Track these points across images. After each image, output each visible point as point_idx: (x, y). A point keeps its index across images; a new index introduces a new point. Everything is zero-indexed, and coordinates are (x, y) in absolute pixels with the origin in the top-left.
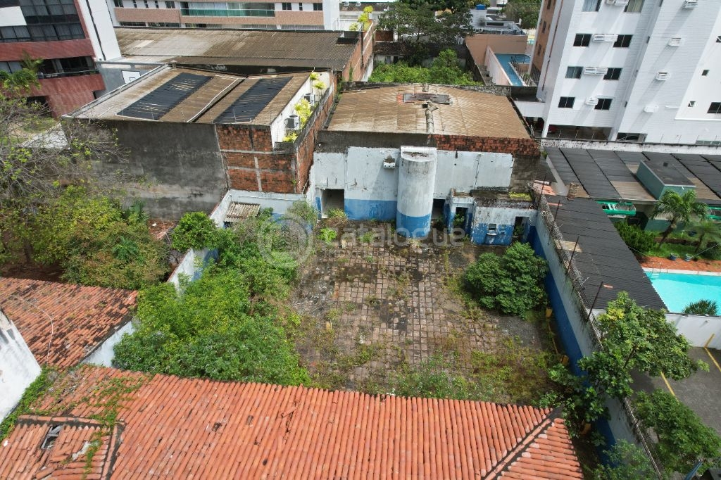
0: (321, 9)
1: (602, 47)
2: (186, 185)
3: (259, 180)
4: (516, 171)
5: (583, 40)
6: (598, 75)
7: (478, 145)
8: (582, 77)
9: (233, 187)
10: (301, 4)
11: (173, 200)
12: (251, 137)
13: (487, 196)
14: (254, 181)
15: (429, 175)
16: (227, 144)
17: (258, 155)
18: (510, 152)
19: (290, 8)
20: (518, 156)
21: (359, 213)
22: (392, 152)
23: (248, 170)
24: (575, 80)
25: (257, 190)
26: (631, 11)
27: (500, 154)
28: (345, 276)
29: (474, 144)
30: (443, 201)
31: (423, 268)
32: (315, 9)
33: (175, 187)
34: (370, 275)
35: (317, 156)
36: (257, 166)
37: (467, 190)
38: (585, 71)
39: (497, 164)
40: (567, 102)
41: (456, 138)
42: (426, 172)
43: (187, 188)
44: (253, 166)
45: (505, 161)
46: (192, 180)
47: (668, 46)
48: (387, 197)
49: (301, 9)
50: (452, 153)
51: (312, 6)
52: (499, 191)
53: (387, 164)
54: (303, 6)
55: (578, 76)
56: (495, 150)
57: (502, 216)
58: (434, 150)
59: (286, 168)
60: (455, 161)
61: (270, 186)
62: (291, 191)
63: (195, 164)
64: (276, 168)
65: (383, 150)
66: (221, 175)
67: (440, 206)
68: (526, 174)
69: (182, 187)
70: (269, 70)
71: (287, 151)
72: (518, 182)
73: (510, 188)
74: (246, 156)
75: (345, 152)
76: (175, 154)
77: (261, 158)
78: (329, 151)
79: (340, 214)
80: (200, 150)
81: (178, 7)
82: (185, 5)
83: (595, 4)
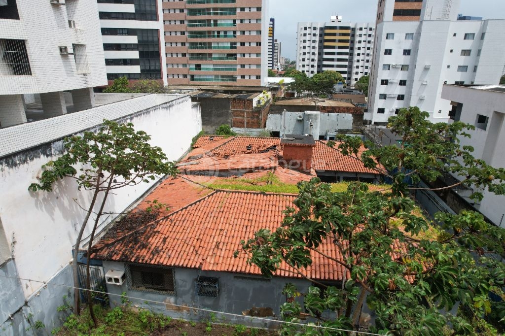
0: (260, 78)
1: (394, 85)
2: (214, 125)
3: (245, 123)
4: (354, 122)
5: (385, 82)
6: (394, 98)
7: (337, 110)
8: (387, 99)
9: (234, 126)
10: (250, 76)
12: (245, 103)
13: (342, 132)
14: (243, 123)
15: (317, 121)
16: (234, 107)
17: (246, 112)
18: (351, 113)
19: (244, 78)
20: (354, 114)
22: (301, 114)
23: (241, 118)
24: (383, 100)
25: (244, 127)
26: (404, 70)
27: (347, 114)
29: (336, 109)
30: (324, 136)
32: (257, 78)
33: (208, 127)
35: (269, 116)
36: (245, 117)
37: (334, 130)
38: (387, 96)
39: (346, 118)
40: (381, 111)
41: (328, 107)
42: (316, 119)
43: (214, 127)
44: (244, 116)
45: (349, 117)
46: (217, 123)
47: (422, 84)
49: (250, 78)
50: (326, 114)
51: (255, 77)
52: (348, 131)
53: (298, 118)
54: (251, 77)
55: (385, 98)
56: (344, 112)
58: (319, 112)
59: (258, 117)
60: (328, 117)
61: (250, 125)
62: (259, 127)
63: (219, 116)
64: (253, 117)
65: (297, 113)
66: (229, 121)
68: (359, 123)
69: (212, 126)
70: (243, 92)
71: (258, 110)
72: (356, 126)
73: (352, 129)
74: (241, 111)
75: (281, 114)
76: (212, 111)
77: (248, 113)
78: (275, 113)
80: (222, 109)
81: (189, 77)
82: (192, 76)
83: (388, 67)
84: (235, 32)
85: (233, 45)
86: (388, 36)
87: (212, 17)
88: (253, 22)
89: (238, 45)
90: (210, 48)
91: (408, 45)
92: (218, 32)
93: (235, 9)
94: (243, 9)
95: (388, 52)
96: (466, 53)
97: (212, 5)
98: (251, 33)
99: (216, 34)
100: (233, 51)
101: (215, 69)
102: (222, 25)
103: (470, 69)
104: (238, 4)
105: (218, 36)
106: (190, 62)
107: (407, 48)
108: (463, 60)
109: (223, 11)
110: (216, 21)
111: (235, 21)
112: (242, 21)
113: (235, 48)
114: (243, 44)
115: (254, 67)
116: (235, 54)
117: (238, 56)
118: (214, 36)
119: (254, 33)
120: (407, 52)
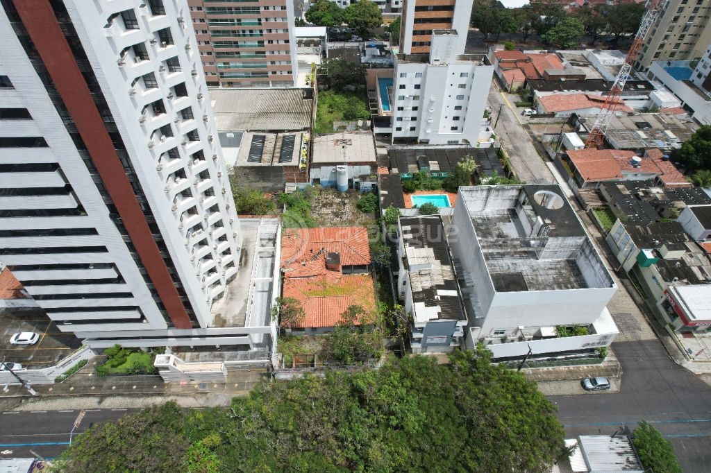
0: (291, 73)
1: (408, 110)
3: (296, 179)
4: (371, 170)
6: (408, 119)
7: (360, 164)
9: (289, 182)
11: (267, 187)
12: (294, 169)
13: (363, 178)
14: (294, 180)
15: (346, 173)
17: (295, 173)
18: (369, 165)
20: (371, 166)
21: (325, 184)
22: (334, 167)
24: (400, 122)
26: (415, 100)
28: (324, 205)
29: (358, 163)
30: (351, 179)
31: (346, 201)
32: (289, 73)
33: (268, 183)
34: (331, 205)
35: (311, 170)
37: (358, 176)
38: (403, 119)
39: (366, 169)
40: (399, 129)
41: (353, 162)
43: (272, 183)
45: (369, 168)
46: (274, 181)
48: (333, 179)
49: (281, 74)
52: (368, 175)
53: (333, 171)
54: (282, 72)
56: (365, 165)
57: (367, 184)
58: (347, 166)
59: (304, 176)
60: (353, 169)
62: (305, 182)
64: (300, 176)
65: (331, 167)
67: (350, 181)
71: (304, 171)
72: (372, 173)
74: (292, 173)
75: (320, 168)
76: (270, 174)
78: (315, 168)
79: (319, 186)
80: (278, 173)
81: (218, 74)
82: (222, 74)
83: (403, 98)
84: (261, 31)
85: (261, 43)
86: (402, 75)
87: (235, 16)
88: (279, 21)
89: (266, 43)
90: (238, 46)
91: (418, 81)
92: (244, 31)
93: (258, 8)
94: (266, 8)
95: (403, 87)
96: (463, 86)
97: (233, 4)
98: (278, 31)
99: (241, 33)
100: (262, 49)
101: (243, 67)
102: (246, 24)
103: (466, 98)
104: (261, 4)
105: (244, 35)
106: (217, 60)
107: (418, 84)
108: (460, 91)
109: (246, 10)
110: (239, 20)
111: (260, 20)
112: (267, 20)
113: (263, 46)
114: (270, 42)
115: (284, 63)
116: (264, 53)
117: (267, 54)
118: (239, 35)
119: (281, 32)
120: (417, 87)
